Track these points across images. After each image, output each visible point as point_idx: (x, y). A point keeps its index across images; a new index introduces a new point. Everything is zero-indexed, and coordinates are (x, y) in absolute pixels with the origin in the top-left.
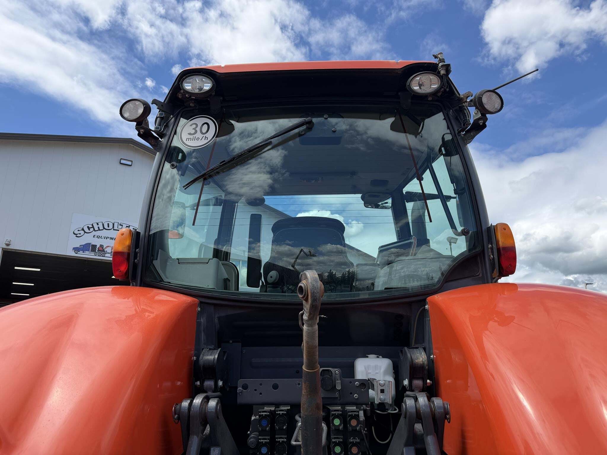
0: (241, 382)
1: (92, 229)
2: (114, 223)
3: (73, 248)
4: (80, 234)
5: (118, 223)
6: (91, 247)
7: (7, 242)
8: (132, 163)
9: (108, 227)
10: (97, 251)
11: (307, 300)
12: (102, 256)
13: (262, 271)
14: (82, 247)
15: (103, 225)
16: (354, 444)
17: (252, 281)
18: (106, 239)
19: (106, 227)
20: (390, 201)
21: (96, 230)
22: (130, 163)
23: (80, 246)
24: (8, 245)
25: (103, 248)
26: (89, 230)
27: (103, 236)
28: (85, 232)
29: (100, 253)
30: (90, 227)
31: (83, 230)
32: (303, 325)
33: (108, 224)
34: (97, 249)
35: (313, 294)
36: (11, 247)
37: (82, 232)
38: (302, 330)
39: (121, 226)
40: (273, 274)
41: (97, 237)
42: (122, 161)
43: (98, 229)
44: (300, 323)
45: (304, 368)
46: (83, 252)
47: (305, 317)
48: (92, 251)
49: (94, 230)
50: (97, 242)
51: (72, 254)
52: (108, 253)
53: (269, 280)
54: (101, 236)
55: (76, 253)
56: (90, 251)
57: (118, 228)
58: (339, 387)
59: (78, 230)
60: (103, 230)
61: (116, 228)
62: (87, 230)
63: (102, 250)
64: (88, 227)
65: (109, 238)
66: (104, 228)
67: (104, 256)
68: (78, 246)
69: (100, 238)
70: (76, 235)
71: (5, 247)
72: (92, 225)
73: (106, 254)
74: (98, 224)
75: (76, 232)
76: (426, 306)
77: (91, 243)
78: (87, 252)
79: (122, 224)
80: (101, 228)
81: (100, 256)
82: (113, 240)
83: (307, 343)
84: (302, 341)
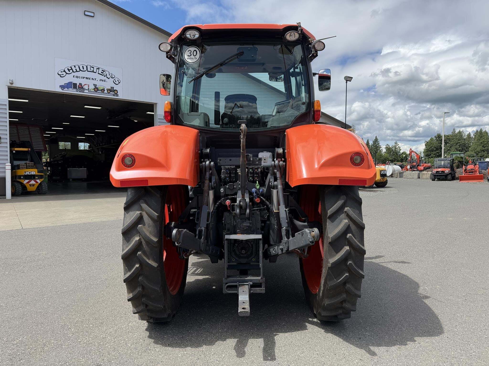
0: (219, 158)
1: (71, 71)
2: (87, 66)
3: (60, 86)
4: (63, 75)
5: (90, 66)
6: (72, 85)
7: (10, 82)
8: (94, 15)
9: (83, 69)
10: (77, 88)
11: (242, 133)
12: (82, 92)
13: (220, 118)
14: (66, 85)
15: (79, 67)
16: (256, 177)
17: (217, 122)
18: (83, 78)
19: (82, 69)
20: (283, 76)
21: (74, 71)
22: (92, 15)
23: (65, 84)
24: (12, 84)
25: (82, 86)
26: (69, 71)
27: (81, 76)
28: (66, 73)
29: (80, 89)
30: (69, 69)
31: (64, 71)
32: (241, 139)
33: (83, 67)
34: (77, 86)
35: (244, 130)
36: (14, 85)
37: (64, 73)
38: (241, 141)
39: (93, 68)
40: (226, 120)
41: (76, 77)
42: (86, 13)
43: (76, 71)
44: (240, 139)
45: (241, 151)
46: (68, 89)
47: (242, 137)
48: (74, 88)
49: (73, 71)
50: (77, 81)
51: (59, 90)
52: (86, 90)
53: (224, 122)
54: (79, 77)
55: (63, 90)
56: (73, 88)
57: (90, 70)
58: (251, 160)
59: (61, 72)
60: (79, 71)
61: (89, 70)
62: (68, 72)
63: (81, 87)
64: (68, 69)
65: (85, 78)
66: (80, 70)
67: (84, 92)
68: (63, 84)
69: (78, 78)
70: (60, 76)
71: (10, 85)
72: (71, 67)
73: (85, 90)
74: (75, 67)
75: (60, 73)
76: (285, 133)
77: (72, 82)
78: (70, 89)
79: (93, 67)
80: (78, 70)
81: (81, 92)
82: (88, 79)
83: (242, 144)
84: (241, 144)
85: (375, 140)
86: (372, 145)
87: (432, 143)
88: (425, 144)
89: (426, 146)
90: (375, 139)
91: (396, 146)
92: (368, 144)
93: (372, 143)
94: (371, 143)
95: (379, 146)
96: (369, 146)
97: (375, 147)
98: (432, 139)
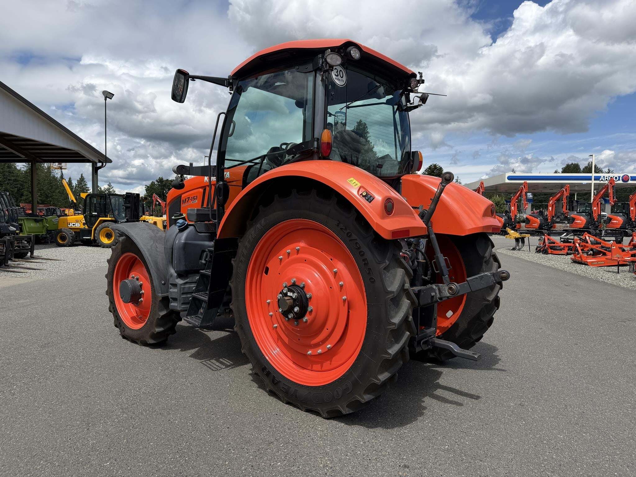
76: (401, 181)
85: (80, 179)
86: (76, 186)
87: (153, 188)
88: (146, 189)
89: (146, 191)
90: (80, 177)
91: (110, 189)
92: (70, 184)
93: (77, 183)
94: (74, 183)
95: (86, 187)
96: (72, 186)
97: (80, 188)
98: (153, 184)
